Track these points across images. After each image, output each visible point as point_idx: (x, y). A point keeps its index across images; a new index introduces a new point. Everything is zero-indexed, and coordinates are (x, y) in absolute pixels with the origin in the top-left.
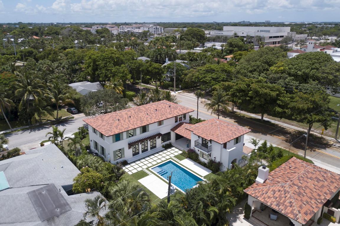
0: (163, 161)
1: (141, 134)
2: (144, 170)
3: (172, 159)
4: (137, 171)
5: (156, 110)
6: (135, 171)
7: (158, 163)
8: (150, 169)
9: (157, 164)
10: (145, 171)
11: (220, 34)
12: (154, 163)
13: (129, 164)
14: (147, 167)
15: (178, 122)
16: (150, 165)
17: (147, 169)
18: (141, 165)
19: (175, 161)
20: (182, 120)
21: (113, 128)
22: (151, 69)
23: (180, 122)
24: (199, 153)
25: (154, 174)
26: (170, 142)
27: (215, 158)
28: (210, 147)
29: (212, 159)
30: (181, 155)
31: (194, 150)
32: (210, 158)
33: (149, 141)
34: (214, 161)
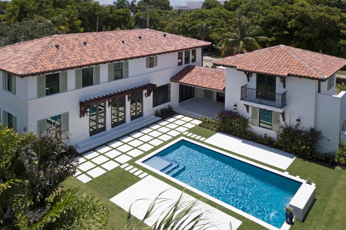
0: (165, 143)
1: (110, 80)
2: (122, 167)
3: (185, 136)
4: (105, 172)
5: (140, 38)
6: (97, 173)
7: (156, 148)
8: (139, 162)
9: (153, 150)
10: (127, 169)
11: (184, 9)
12: (146, 148)
13: (81, 155)
14: (131, 158)
15: (184, 66)
16: (135, 153)
17: (132, 162)
18: (113, 154)
19: (194, 139)
20: (189, 63)
21: (40, 60)
22: (113, 16)
23: (187, 65)
24: (249, 115)
25: (153, 174)
26: (169, 105)
27: (298, 120)
28: (284, 95)
29: (289, 125)
30: (203, 127)
31: (236, 111)
32: (284, 122)
33: (128, 101)
34: (296, 129)
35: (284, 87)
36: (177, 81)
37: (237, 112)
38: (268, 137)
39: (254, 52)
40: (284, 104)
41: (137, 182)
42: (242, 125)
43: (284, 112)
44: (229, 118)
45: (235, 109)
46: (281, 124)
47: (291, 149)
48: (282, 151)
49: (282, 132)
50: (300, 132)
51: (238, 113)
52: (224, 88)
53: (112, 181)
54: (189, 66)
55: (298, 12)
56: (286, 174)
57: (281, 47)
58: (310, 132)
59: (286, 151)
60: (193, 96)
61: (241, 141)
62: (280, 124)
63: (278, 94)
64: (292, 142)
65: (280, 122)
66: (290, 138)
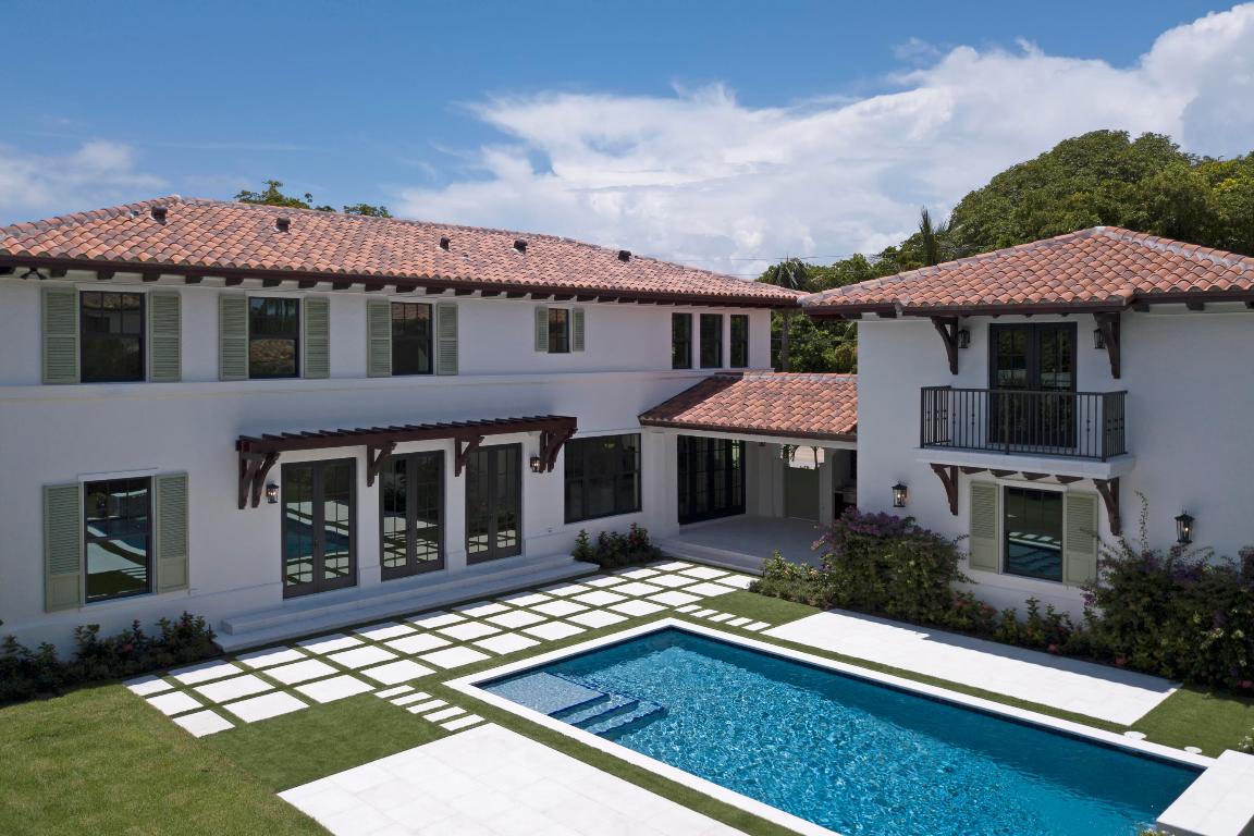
0: (592, 633)
1: (373, 370)
2: (383, 694)
3: (685, 617)
4: (304, 706)
5: (520, 246)
6: (268, 708)
7: (548, 646)
8: (461, 684)
10: (399, 702)
13: (231, 656)
14: (430, 672)
15: (699, 373)
17: (430, 683)
18: (360, 657)
19: (720, 626)
20: (719, 366)
23: (711, 372)
24: (957, 527)
25: (505, 721)
26: (635, 525)
27: (1186, 520)
28: (1114, 404)
29: (1138, 550)
30: (764, 594)
31: (902, 514)
32: (1118, 539)
33: (457, 473)
34: (1174, 562)
35: (1116, 373)
36: (666, 420)
37: (910, 519)
38: (1042, 612)
39: (979, 256)
40: (1115, 444)
41: (429, 741)
42: (928, 563)
43: (1115, 482)
44: (873, 542)
45: (901, 504)
46: (1106, 550)
47: (1155, 653)
48: (1111, 669)
49: (1111, 587)
50: (1197, 572)
51: (912, 523)
52: (854, 428)
53: (318, 736)
54: (720, 376)
55: (1162, 197)
56: (1134, 741)
57: (1098, 233)
58: (1246, 569)
59: (1130, 667)
60: (741, 510)
61: (927, 635)
62: (1102, 548)
63: (1089, 394)
64: (1158, 623)
65: (1099, 538)
66: (1146, 600)
